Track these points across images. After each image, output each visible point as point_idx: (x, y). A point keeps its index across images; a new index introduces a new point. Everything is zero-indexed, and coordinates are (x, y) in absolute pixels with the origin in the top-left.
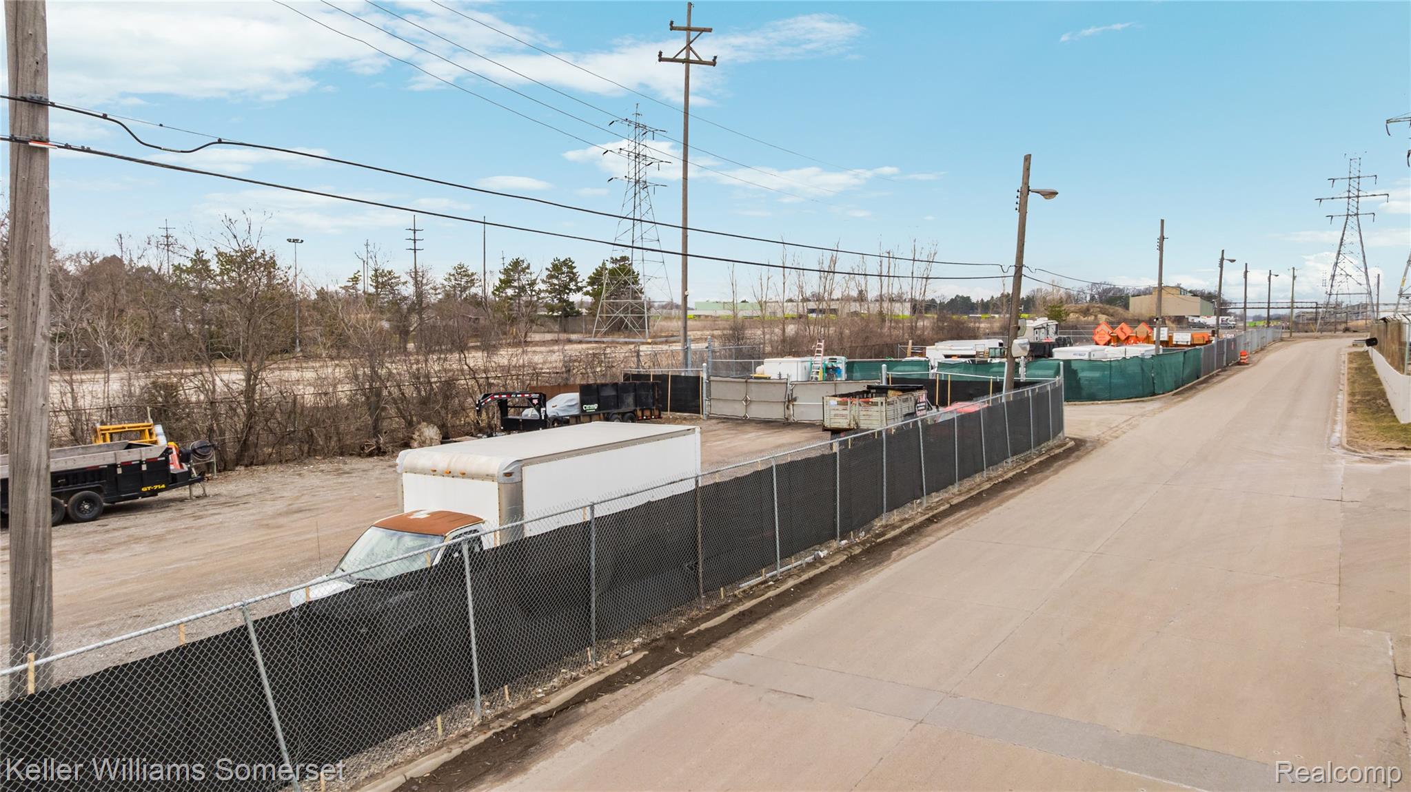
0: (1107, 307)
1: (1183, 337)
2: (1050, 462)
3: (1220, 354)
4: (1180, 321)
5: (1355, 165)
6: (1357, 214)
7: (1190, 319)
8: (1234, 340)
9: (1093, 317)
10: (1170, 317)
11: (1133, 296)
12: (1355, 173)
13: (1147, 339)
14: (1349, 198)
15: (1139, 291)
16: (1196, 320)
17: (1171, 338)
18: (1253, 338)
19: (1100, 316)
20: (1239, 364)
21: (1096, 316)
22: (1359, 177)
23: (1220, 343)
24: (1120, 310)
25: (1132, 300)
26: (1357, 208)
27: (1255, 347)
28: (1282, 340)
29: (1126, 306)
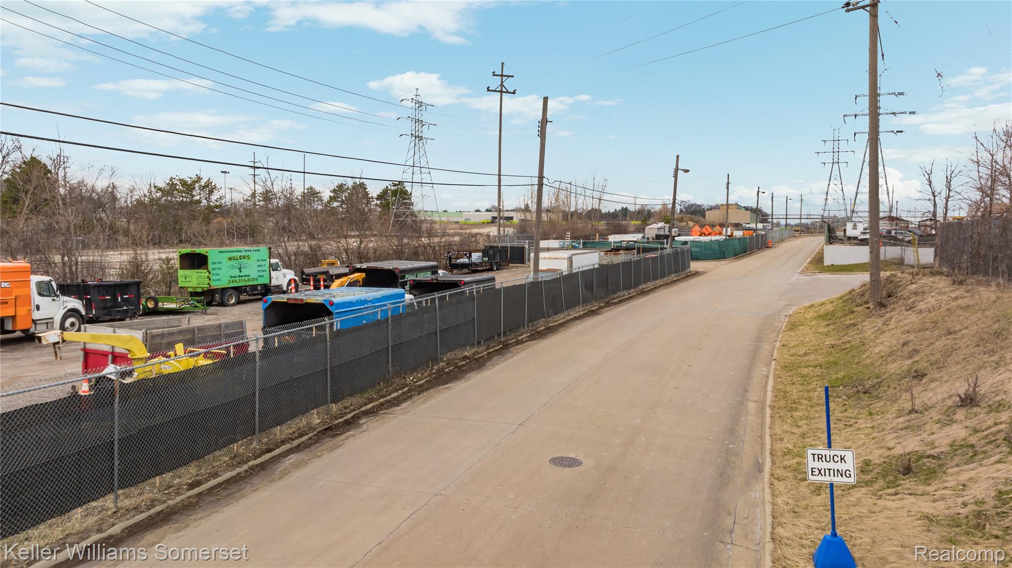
0: (694, 216)
1: (738, 234)
2: (688, 277)
3: (757, 242)
4: (737, 226)
5: (836, 133)
6: (838, 163)
7: (744, 225)
8: (765, 235)
9: (685, 223)
10: (731, 224)
11: (708, 210)
12: (836, 138)
13: (720, 234)
14: (834, 152)
15: (711, 206)
16: (747, 226)
17: (732, 234)
18: (776, 234)
19: (689, 222)
20: (768, 247)
21: (687, 223)
22: (839, 140)
23: (757, 236)
24: (701, 219)
25: (707, 213)
26: (838, 159)
27: (778, 240)
28: (794, 237)
29: (704, 216)
